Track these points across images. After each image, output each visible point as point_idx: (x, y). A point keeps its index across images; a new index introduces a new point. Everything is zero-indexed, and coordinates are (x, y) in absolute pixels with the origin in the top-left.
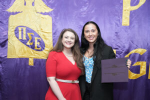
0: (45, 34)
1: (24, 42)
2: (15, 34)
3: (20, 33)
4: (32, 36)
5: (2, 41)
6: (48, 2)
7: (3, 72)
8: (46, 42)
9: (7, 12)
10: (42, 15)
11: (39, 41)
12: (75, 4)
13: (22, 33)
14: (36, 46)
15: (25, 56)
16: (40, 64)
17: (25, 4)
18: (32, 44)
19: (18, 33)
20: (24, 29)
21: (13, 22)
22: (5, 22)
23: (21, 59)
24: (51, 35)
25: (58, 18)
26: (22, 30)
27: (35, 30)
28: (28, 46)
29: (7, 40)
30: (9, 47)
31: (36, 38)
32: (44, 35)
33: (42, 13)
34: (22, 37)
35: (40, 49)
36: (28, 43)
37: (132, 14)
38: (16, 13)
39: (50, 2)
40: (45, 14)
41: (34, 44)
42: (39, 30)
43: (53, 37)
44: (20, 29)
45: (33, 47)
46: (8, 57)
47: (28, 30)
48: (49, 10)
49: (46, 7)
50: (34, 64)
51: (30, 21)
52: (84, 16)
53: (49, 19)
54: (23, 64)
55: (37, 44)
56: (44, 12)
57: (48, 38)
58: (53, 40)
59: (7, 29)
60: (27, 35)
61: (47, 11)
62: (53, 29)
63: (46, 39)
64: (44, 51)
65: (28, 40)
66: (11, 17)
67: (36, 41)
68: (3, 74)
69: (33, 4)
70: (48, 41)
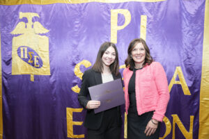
0: (43, 53)
2: (18, 53)
3: (22, 52)
5: (7, 60)
6: (45, 23)
8: (43, 60)
9: (11, 35)
10: (40, 36)
11: (37, 59)
12: (69, 26)
13: (24, 53)
15: (27, 73)
16: (39, 80)
17: (26, 27)
20: (26, 49)
21: (16, 43)
22: (9, 43)
23: (23, 75)
25: (54, 38)
26: (24, 50)
27: (35, 49)
29: (11, 59)
31: (35, 57)
33: (39, 34)
34: (24, 56)
36: (29, 61)
37: (119, 33)
38: (19, 35)
39: (47, 24)
40: (43, 35)
43: (50, 55)
44: (22, 49)
47: (29, 50)
48: (46, 31)
49: (43, 28)
50: (35, 80)
52: (76, 36)
53: (46, 39)
54: (25, 79)
55: (36, 61)
58: (50, 58)
59: (11, 50)
60: (28, 54)
61: (44, 32)
62: (49, 48)
67: (35, 59)
69: (33, 26)
70: (46, 59)
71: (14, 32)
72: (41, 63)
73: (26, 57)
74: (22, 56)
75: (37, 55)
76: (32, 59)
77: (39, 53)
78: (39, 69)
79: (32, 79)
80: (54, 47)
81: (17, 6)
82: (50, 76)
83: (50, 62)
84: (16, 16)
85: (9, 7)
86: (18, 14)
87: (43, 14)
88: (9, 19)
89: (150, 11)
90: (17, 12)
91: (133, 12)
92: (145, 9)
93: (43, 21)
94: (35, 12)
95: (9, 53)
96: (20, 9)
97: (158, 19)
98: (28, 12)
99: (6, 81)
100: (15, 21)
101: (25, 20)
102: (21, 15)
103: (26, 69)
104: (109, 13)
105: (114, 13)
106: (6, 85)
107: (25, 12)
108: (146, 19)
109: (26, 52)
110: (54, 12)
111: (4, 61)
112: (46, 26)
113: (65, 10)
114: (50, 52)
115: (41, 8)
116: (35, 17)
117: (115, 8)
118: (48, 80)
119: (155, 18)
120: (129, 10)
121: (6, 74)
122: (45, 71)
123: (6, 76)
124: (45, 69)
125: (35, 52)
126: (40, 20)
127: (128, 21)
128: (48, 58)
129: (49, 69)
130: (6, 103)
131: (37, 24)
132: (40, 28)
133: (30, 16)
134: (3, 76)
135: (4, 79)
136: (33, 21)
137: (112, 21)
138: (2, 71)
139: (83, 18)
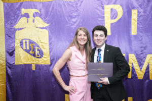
1: (28, 51)
2: (21, 45)
3: (24, 44)
4: (33, 46)
5: (10, 51)
6: (45, 18)
7: (12, 75)
8: (44, 51)
9: (14, 29)
10: (40, 30)
11: (38, 50)
13: (26, 44)
14: (36, 54)
15: (29, 62)
16: (40, 69)
17: (28, 22)
18: (33, 53)
19: (23, 44)
20: (28, 41)
22: (12, 36)
23: (26, 65)
24: (48, 44)
25: (53, 31)
26: (26, 42)
27: (36, 41)
28: (31, 54)
29: (14, 50)
30: (16, 56)
31: (36, 48)
32: (42, 45)
33: (40, 28)
35: (39, 56)
36: (31, 52)
38: (21, 29)
39: (47, 18)
40: (43, 28)
41: (35, 53)
42: (38, 41)
43: (50, 46)
44: (24, 41)
45: (34, 55)
46: (16, 64)
47: (31, 42)
48: (46, 25)
50: (36, 69)
51: (31, 35)
54: (27, 69)
55: (37, 52)
56: (42, 27)
57: (45, 47)
58: (50, 49)
59: (14, 42)
60: (29, 46)
61: (44, 26)
62: (49, 40)
63: (44, 48)
64: (42, 58)
65: (31, 49)
66: (17, 32)
67: (36, 50)
68: (12, 77)
69: (34, 21)
70: (46, 50)
71: (16, 27)
72: (41, 53)
73: (28, 48)
74: (24, 48)
75: (39, 46)
76: (33, 50)
77: (40, 44)
78: (40, 59)
79: (33, 68)
80: (53, 39)
81: (19, 4)
82: (50, 65)
83: (50, 52)
84: (18, 12)
85: (12, 4)
86: (20, 11)
87: (43, 11)
88: (12, 14)
89: (140, 6)
90: (19, 9)
91: (124, 7)
92: (135, 4)
93: (43, 17)
94: (36, 9)
95: (13, 45)
96: (22, 6)
97: (148, 13)
98: (30, 8)
99: (9, 71)
100: (18, 16)
101: (27, 16)
102: (24, 11)
103: (28, 59)
104: (103, 8)
105: (108, 8)
106: (10, 74)
107: (27, 8)
108: (137, 13)
109: (28, 44)
110: (53, 8)
111: (8, 52)
112: (45, 21)
113: (63, 6)
114: (50, 44)
115: (41, 4)
116: (36, 13)
117: (108, 4)
118: (49, 69)
119: (145, 12)
120: (121, 5)
121: (10, 64)
122: (45, 60)
123: (9, 66)
124: (45, 59)
125: (36, 44)
126: (40, 16)
127: (120, 15)
128: (48, 49)
129: (49, 59)
130: (9, 90)
131: (38, 19)
132: (40, 22)
133: (31, 12)
134: (6, 65)
135: (8, 69)
136: (34, 16)
137: (105, 15)
138: (6, 61)
139: (79, 13)
